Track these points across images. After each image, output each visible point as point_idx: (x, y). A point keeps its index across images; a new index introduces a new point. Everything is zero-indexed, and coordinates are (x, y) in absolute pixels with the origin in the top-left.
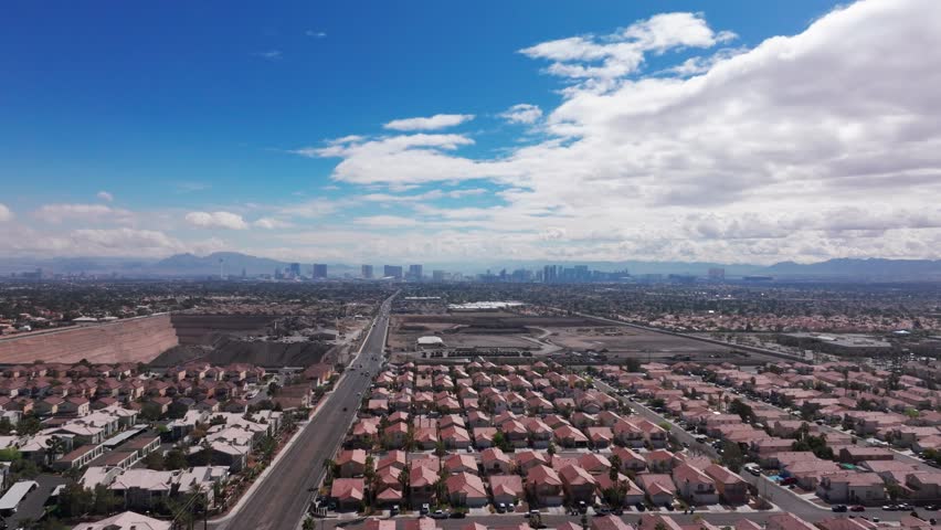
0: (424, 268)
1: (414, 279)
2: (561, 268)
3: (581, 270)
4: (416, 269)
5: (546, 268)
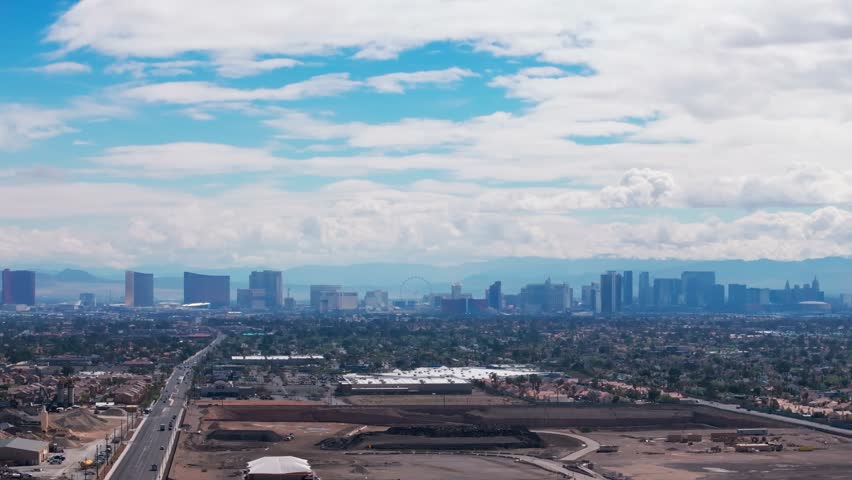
0: (285, 280)
1: (259, 309)
2: (645, 276)
3: (698, 282)
4: (266, 281)
5: (606, 279)
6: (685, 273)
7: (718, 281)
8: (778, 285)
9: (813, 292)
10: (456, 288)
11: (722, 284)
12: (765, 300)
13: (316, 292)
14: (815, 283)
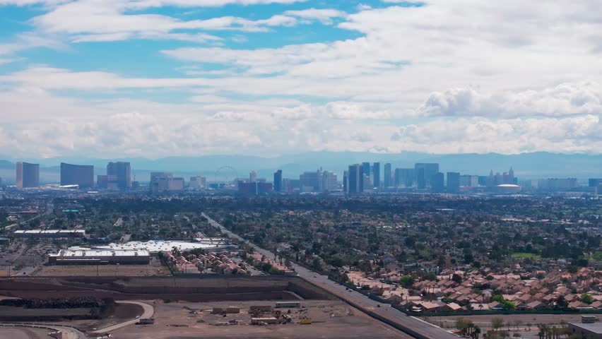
0: (133, 167)
1: (113, 189)
2: (388, 166)
3: (426, 171)
4: (119, 170)
5: (353, 169)
6: (417, 165)
7: (441, 170)
8: (485, 173)
9: (509, 178)
10: (253, 174)
11: (442, 172)
12: (475, 183)
13: (154, 176)
14: (511, 172)
